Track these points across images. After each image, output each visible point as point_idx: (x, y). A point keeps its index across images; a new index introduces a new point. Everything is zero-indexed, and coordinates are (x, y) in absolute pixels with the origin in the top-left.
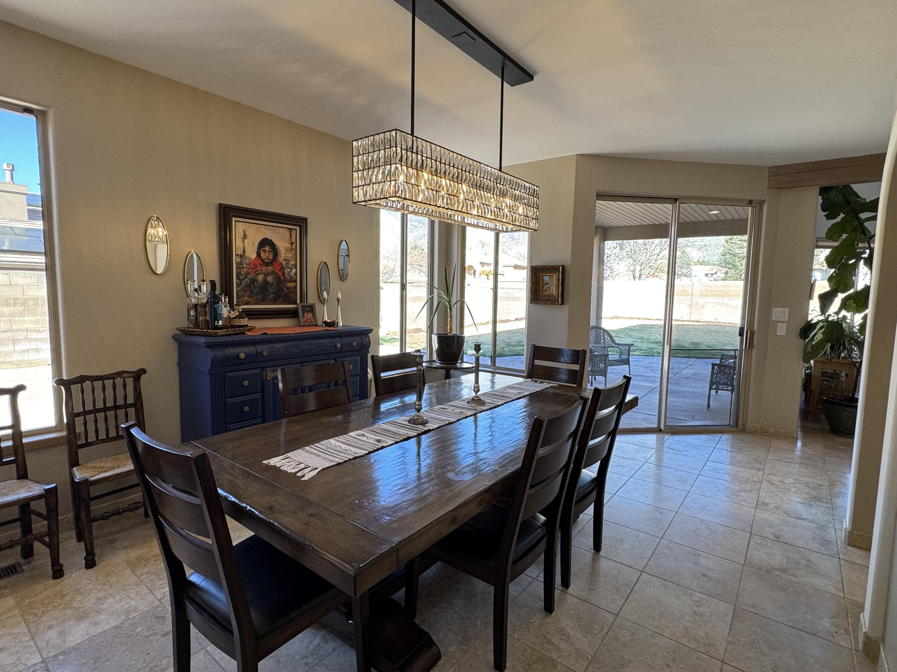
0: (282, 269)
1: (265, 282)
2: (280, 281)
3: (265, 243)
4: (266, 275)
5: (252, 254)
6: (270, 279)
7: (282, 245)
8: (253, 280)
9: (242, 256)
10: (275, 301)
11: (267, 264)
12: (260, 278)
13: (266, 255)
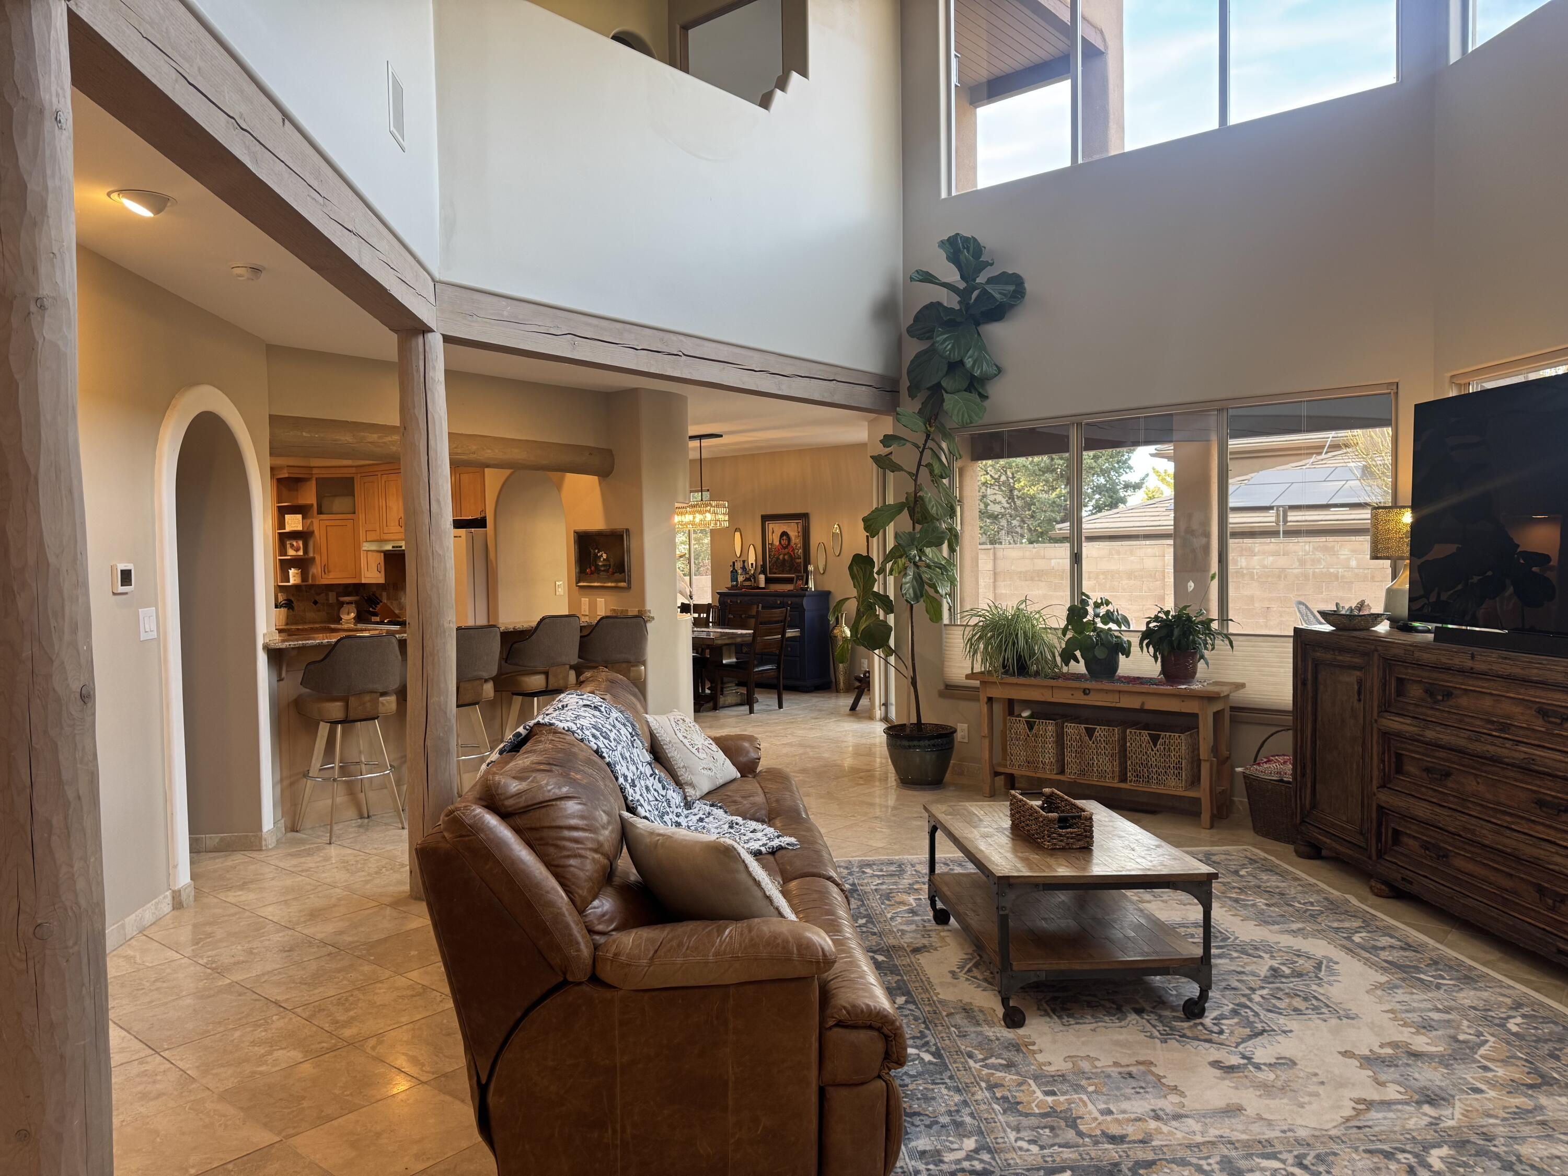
0: (793, 550)
1: (784, 559)
2: (792, 558)
3: (784, 534)
4: (784, 555)
5: (777, 543)
6: (786, 557)
7: (793, 534)
8: (778, 558)
9: (772, 544)
10: (789, 572)
11: (785, 548)
12: (781, 557)
13: (784, 542)
